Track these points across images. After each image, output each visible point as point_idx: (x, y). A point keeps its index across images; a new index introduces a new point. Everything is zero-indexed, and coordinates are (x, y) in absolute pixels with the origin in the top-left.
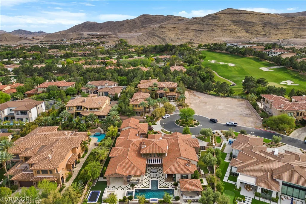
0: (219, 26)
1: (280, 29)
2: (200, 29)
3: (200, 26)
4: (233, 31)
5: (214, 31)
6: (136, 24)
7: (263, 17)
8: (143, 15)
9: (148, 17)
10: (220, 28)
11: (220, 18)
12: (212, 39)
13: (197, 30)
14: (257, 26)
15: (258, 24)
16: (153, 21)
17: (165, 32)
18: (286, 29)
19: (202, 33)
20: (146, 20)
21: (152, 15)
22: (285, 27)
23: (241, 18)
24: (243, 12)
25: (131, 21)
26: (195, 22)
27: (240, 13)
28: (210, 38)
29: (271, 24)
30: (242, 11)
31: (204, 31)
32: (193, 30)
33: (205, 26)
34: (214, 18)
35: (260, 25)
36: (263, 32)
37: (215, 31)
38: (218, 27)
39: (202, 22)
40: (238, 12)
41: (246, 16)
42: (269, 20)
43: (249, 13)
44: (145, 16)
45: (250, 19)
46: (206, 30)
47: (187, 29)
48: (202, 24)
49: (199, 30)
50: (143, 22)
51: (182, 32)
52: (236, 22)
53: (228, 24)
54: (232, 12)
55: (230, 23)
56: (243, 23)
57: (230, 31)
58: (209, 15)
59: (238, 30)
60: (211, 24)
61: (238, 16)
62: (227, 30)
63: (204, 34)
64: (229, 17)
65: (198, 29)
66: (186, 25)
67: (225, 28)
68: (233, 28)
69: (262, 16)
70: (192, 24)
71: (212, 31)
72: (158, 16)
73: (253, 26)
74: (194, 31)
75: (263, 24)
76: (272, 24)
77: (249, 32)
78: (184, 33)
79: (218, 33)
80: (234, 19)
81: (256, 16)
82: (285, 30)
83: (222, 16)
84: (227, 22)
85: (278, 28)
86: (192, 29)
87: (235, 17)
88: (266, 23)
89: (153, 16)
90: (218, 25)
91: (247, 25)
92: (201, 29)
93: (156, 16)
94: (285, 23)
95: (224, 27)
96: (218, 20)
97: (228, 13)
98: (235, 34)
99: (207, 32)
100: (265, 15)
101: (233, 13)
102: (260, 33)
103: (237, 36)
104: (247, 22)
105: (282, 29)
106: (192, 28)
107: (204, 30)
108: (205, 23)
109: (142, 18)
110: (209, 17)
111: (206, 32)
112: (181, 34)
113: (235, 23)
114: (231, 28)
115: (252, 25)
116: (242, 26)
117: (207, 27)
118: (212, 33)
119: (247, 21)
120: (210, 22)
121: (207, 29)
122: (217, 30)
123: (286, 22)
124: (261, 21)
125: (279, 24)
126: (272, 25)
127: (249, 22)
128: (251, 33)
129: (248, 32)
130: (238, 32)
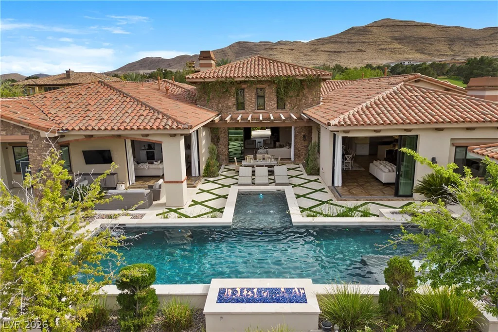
0: (371, 43)
1: (483, 44)
2: (337, 50)
3: (336, 46)
4: (396, 51)
5: (362, 51)
6: (226, 56)
7: (447, 31)
8: (239, 43)
9: (246, 46)
10: (374, 47)
11: (372, 32)
12: (360, 62)
13: (332, 52)
14: (438, 43)
15: (439, 41)
16: (254, 51)
17: (275, 55)
18: (494, 45)
19: (342, 54)
20: (244, 50)
21: (253, 43)
22: (491, 42)
23: (407, 33)
24: (412, 23)
25: (218, 52)
26: (328, 41)
27: (405, 26)
28: (356, 61)
29: (463, 39)
30: (409, 22)
31: (344, 52)
32: (325, 51)
33: (346, 45)
34: (361, 33)
35: (443, 43)
36: (450, 52)
37: (365, 51)
38: (368, 46)
39: (340, 40)
40: (402, 23)
41: (417, 30)
42: (458, 34)
43: (422, 25)
44: (242, 44)
45: (424, 33)
46: (348, 50)
47: (314, 51)
48: (340, 42)
49: (335, 52)
50: (237, 53)
51: (306, 55)
52: (400, 39)
53: (386, 40)
54: (391, 24)
55: (389, 40)
56: (414, 40)
57: (392, 52)
58: (353, 28)
59: (406, 50)
60: (357, 41)
61: (402, 30)
62: (386, 49)
63: (346, 56)
64: (387, 32)
65: (333, 50)
66: (312, 46)
67: (382, 47)
68: (396, 47)
69: (445, 29)
70: (323, 44)
71: (360, 51)
72: (264, 43)
73: (431, 44)
74: (326, 53)
75: (448, 40)
76: (465, 39)
77: (426, 54)
78: (310, 56)
79: (370, 54)
80: (396, 34)
81: (434, 29)
82: (491, 46)
83: (375, 30)
84: (384, 38)
85: (478, 45)
86: (322, 51)
87: (397, 31)
88: (454, 38)
89: (255, 45)
90: (369, 42)
91: (420, 43)
92: (339, 50)
93: (260, 44)
94: (489, 36)
95: (380, 45)
96: (369, 35)
97: (385, 25)
98: (400, 56)
99: (350, 52)
100: (449, 27)
101: (393, 26)
102: (446, 54)
103: (405, 58)
104: (421, 38)
105: (486, 44)
106: (322, 49)
107: (344, 50)
108: (346, 40)
109: (237, 48)
110: (353, 32)
111: (348, 53)
112: (303, 58)
113: (399, 41)
114: (392, 46)
115: (429, 42)
116: (412, 45)
117: (349, 46)
118: (359, 55)
119: (420, 36)
120: (355, 38)
121: (349, 48)
122: (367, 50)
123: (493, 34)
124: (445, 36)
125: (479, 39)
126: (465, 42)
127: (423, 38)
128: (429, 54)
129: (423, 53)
130: (404, 52)
